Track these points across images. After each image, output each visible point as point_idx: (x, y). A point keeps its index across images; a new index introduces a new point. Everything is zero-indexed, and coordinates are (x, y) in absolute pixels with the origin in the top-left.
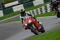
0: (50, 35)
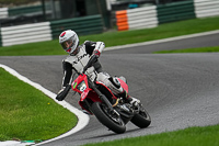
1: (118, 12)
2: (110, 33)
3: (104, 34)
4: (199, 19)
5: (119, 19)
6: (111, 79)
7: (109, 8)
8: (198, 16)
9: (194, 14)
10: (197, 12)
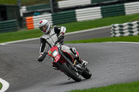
1: (27, 18)
2: (22, 31)
3: (19, 31)
4: (79, 22)
5: (28, 22)
6: (71, 49)
7: (22, 15)
8: (78, 20)
9: (76, 19)
10: (77, 18)
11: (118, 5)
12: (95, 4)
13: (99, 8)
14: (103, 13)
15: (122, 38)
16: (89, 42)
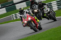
0: (33, 38)
11: (12, 6)
12: (3, 7)
13: (5, 8)
14: (7, 10)
15: (17, 20)
16: (3, 23)
